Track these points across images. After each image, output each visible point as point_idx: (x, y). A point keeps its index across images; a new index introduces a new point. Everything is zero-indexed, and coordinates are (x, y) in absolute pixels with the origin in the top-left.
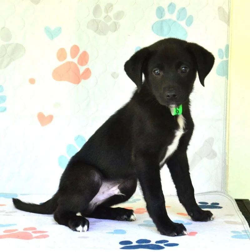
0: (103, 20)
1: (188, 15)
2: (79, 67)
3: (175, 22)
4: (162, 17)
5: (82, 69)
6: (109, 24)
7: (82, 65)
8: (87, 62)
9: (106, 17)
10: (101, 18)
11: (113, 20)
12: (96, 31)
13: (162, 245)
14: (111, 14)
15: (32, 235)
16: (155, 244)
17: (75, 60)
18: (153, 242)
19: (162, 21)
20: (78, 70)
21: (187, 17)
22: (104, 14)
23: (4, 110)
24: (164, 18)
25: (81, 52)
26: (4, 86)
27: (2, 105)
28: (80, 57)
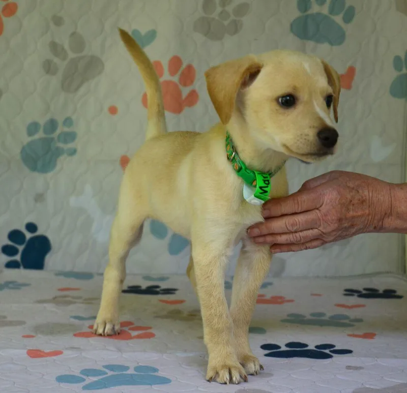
0: (217, 18)
1: (347, 5)
2: (181, 87)
3: (326, 17)
4: (306, 10)
5: (185, 91)
6: (226, 23)
7: (185, 85)
8: (192, 82)
9: (222, 13)
10: (215, 15)
11: (232, 17)
12: (206, 35)
13: (327, 351)
14: (230, 8)
15: (130, 334)
16: (315, 349)
17: (176, 79)
18: (311, 347)
19: (307, 17)
20: (179, 93)
21: (345, 10)
22: (219, 9)
23: (73, 152)
24: (309, 12)
25: (184, 66)
26: (74, 118)
27: (70, 145)
28: (183, 73)
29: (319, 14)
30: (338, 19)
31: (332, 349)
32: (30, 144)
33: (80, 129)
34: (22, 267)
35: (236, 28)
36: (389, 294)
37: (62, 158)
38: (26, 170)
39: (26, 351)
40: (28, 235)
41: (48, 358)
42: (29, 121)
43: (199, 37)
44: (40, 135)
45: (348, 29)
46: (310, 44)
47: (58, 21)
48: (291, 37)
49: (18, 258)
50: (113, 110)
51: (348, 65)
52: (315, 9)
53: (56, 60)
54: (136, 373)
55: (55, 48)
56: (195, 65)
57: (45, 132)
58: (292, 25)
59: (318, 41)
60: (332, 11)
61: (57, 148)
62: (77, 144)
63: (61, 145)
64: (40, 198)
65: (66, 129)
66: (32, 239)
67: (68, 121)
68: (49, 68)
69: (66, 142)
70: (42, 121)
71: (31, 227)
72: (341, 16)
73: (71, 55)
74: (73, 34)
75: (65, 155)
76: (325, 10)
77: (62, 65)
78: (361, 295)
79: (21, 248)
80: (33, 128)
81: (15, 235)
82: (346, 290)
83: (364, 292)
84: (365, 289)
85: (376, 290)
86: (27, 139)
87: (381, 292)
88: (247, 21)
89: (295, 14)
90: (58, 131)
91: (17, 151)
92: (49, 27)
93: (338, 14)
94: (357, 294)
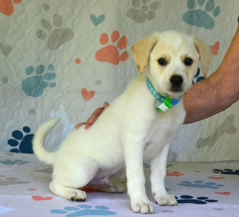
0: (141, 9)
1: (216, 6)
2: (118, 49)
4: (192, 8)
5: (121, 52)
6: (146, 13)
7: (121, 48)
8: (125, 46)
9: (143, 7)
10: (139, 8)
11: (150, 9)
12: (134, 19)
14: (148, 5)
16: (197, 199)
17: (116, 44)
18: (195, 198)
20: (117, 53)
22: (142, 5)
23: (53, 85)
24: (194, 9)
25: (121, 37)
26: (54, 65)
27: (52, 81)
28: (120, 41)
29: (199, 10)
30: (211, 14)
31: (206, 200)
32: (27, 80)
33: (58, 71)
35: (151, 16)
36: (238, 172)
37: (46, 88)
38: (25, 95)
39: (31, 197)
40: (25, 134)
41: (45, 201)
42: (27, 65)
43: (130, 21)
44: (34, 74)
45: (217, 19)
46: (194, 27)
47: (47, 7)
48: (184, 23)
49: (18, 147)
50: (78, 61)
51: (216, 40)
52: (197, 7)
53: (45, 30)
54: (96, 209)
55: (44, 23)
56: (127, 36)
57: (37, 72)
58: (184, 16)
59: (199, 26)
60: (207, 9)
61: (44, 83)
62: (56, 80)
63: (46, 81)
64: (32, 112)
65: (50, 72)
66: (26, 136)
67: (51, 67)
68: (40, 35)
69: (49, 79)
70: (35, 66)
71: (27, 129)
72: (212, 12)
73: (54, 28)
74: (56, 15)
75: (49, 87)
76: (203, 8)
77: (48, 33)
78: (223, 173)
79: (20, 141)
80: (29, 70)
81: (16, 134)
82: (214, 170)
83: (224, 171)
84: (225, 170)
85: (231, 170)
86: (26, 77)
87: (234, 171)
88: (158, 12)
89: (186, 9)
90: (45, 73)
91: (19, 83)
92: (41, 10)
93: (210, 11)
94: (220, 172)
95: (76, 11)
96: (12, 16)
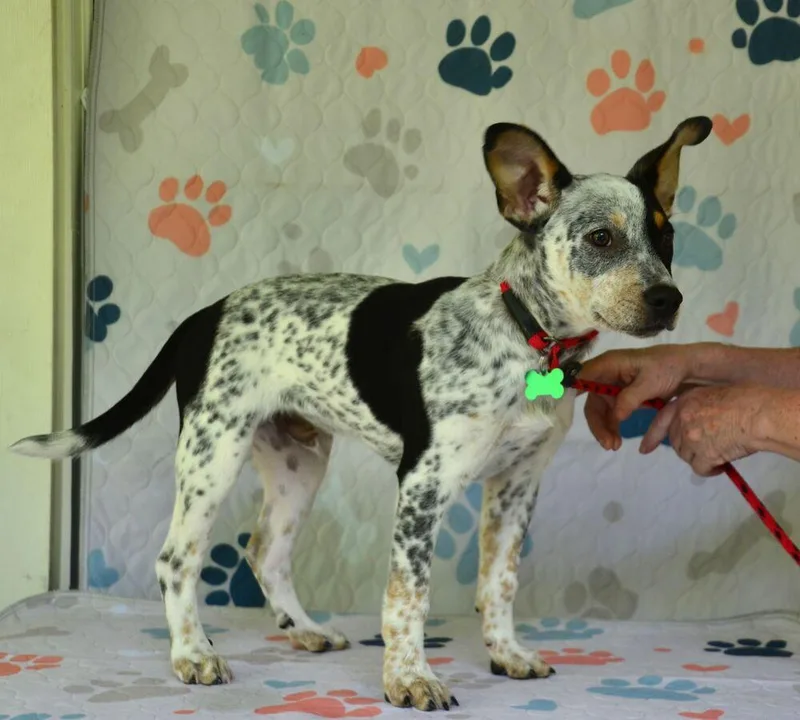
30: (712, 232)
34: (231, 603)
36: (776, 649)
40: (242, 553)
45: (728, 246)
47: (292, 232)
49: (225, 587)
51: (729, 299)
59: (683, 263)
60: (702, 221)
72: (716, 227)
74: (315, 250)
76: (692, 219)
78: (731, 650)
79: (230, 572)
81: (221, 553)
82: (711, 643)
83: (738, 646)
84: (741, 642)
85: (756, 643)
87: (763, 646)
92: (277, 240)
93: (710, 224)
94: (724, 649)
95: (367, 237)
96: (206, 258)
